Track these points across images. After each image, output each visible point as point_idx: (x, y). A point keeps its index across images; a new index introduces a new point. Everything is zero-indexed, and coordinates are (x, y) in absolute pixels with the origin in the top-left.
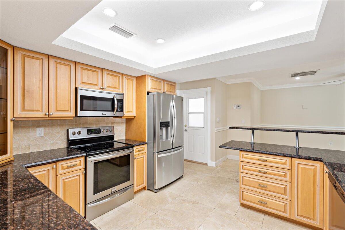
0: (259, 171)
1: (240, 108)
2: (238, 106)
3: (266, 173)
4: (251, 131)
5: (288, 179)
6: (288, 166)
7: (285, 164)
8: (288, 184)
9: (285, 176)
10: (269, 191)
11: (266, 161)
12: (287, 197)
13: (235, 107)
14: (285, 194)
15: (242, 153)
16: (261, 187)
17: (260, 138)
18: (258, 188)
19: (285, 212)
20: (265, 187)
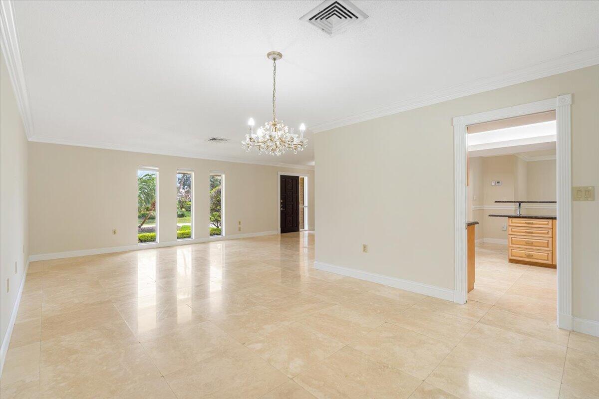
0: (526, 232)
1: (500, 184)
2: (498, 182)
3: (532, 233)
4: (518, 204)
5: (550, 235)
6: (550, 226)
7: (548, 224)
8: (550, 239)
9: (548, 233)
10: (535, 246)
11: (532, 224)
12: (550, 249)
13: (493, 184)
14: (548, 247)
15: (510, 219)
16: (529, 244)
17: (526, 209)
18: (525, 245)
19: (548, 260)
20: (531, 244)
